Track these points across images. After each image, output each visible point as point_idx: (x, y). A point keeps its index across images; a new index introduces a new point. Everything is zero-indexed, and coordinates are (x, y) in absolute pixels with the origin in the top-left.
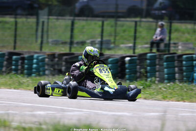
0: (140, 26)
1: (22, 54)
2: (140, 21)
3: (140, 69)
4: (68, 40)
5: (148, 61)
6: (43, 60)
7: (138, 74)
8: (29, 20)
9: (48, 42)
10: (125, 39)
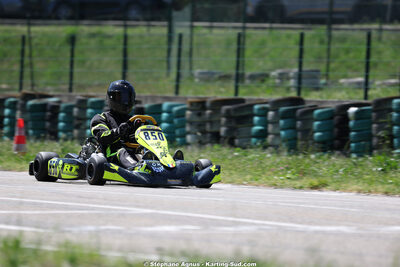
0: (380, 39)
1: (140, 102)
2: (381, 30)
3: (378, 130)
4: (233, 72)
5: (395, 114)
6: (181, 114)
7: (375, 141)
8: (153, 31)
9: (192, 77)
10: (349, 67)
